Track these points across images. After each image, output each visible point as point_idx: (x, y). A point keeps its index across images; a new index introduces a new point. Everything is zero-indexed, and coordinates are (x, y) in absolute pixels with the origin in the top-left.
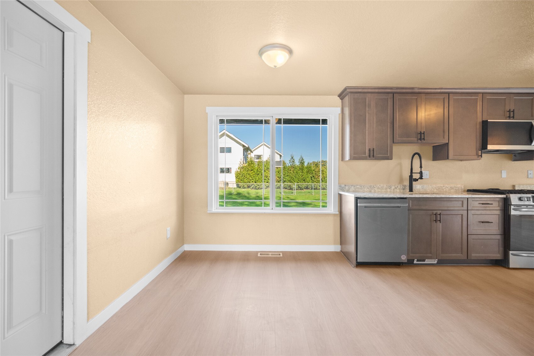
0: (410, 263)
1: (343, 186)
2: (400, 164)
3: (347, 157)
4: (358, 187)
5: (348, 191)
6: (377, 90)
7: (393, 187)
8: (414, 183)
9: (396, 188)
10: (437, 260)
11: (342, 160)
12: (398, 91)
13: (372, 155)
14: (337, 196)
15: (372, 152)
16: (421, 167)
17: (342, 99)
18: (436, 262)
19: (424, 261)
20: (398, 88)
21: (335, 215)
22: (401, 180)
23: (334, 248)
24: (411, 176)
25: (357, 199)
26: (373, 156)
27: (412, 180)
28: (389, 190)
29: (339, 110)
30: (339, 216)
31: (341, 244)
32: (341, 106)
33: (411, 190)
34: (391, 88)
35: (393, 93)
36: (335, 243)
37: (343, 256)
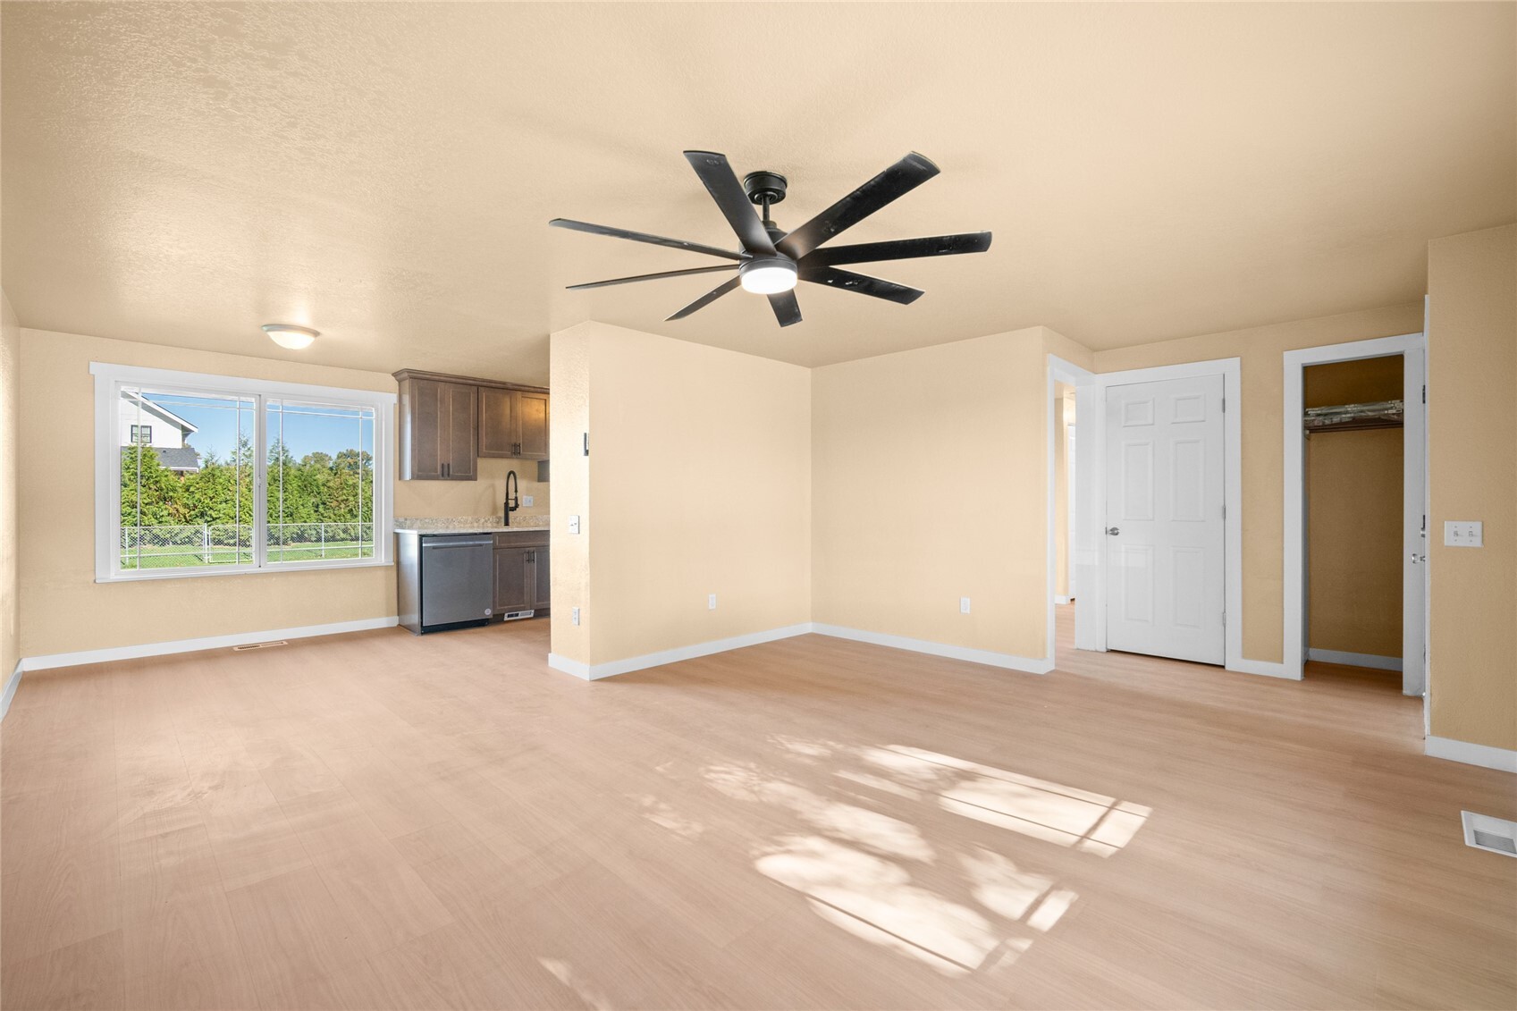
0: (497, 620)
1: (402, 520)
2: (493, 486)
3: (408, 475)
4: (427, 521)
5: (410, 528)
6: (454, 380)
7: (483, 520)
8: (511, 513)
9: (486, 521)
10: (533, 611)
11: (400, 479)
12: (485, 384)
13: (446, 473)
14: (391, 537)
15: (446, 469)
16: (517, 491)
17: (400, 381)
18: (532, 615)
19: (517, 615)
20: (484, 380)
21: (387, 567)
22: (494, 511)
23: (390, 622)
24: (507, 504)
25: (421, 537)
26: (449, 475)
27: (508, 509)
28: (476, 524)
29: (394, 398)
30: (395, 568)
31: (399, 614)
32: (397, 391)
33: (507, 524)
34: (474, 379)
35: (478, 386)
36: (388, 615)
37: (403, 629)
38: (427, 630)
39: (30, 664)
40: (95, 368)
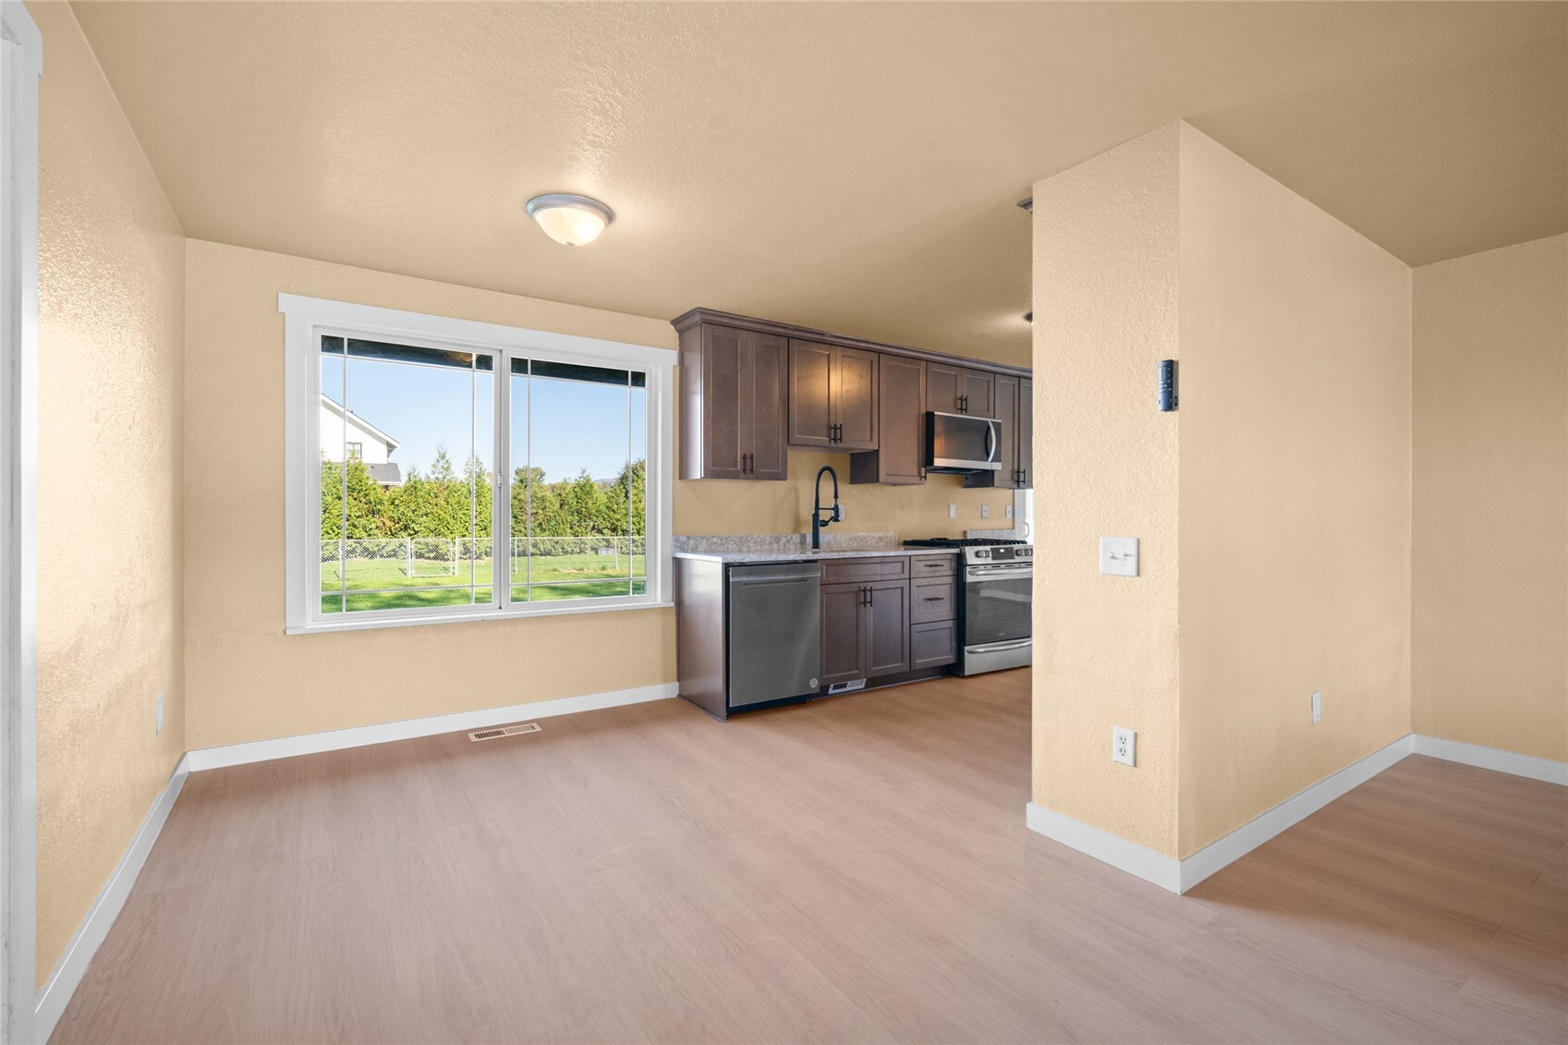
0: (822, 695)
1: (683, 539)
2: (796, 490)
3: (697, 470)
4: (715, 540)
5: (694, 551)
6: (759, 327)
7: (784, 540)
8: (821, 529)
9: (788, 541)
10: (865, 680)
11: (680, 479)
12: (797, 333)
13: (749, 467)
14: (670, 564)
15: (748, 462)
16: (836, 497)
17: (681, 332)
18: (863, 686)
19: (845, 686)
20: (796, 329)
21: (664, 610)
22: (797, 525)
23: (664, 690)
24: (816, 516)
25: (727, 566)
26: (752, 470)
27: (818, 523)
28: (775, 546)
29: (673, 356)
30: (674, 611)
31: (681, 676)
32: (678, 348)
33: (816, 545)
34: (785, 327)
35: (789, 338)
36: (665, 680)
37: (692, 703)
38: (734, 713)
39: (198, 761)
40: (287, 302)
